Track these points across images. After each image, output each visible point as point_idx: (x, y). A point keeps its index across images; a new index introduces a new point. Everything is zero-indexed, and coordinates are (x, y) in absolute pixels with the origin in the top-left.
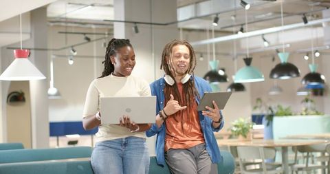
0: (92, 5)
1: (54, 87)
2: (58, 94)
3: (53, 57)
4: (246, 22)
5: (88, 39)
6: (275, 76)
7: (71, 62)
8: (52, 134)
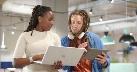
0: (25, 5)
1: (4, 44)
2: (6, 48)
3: (4, 30)
4: (106, 13)
5: (22, 20)
6: (122, 41)
7: (13, 33)
8: (2, 68)
